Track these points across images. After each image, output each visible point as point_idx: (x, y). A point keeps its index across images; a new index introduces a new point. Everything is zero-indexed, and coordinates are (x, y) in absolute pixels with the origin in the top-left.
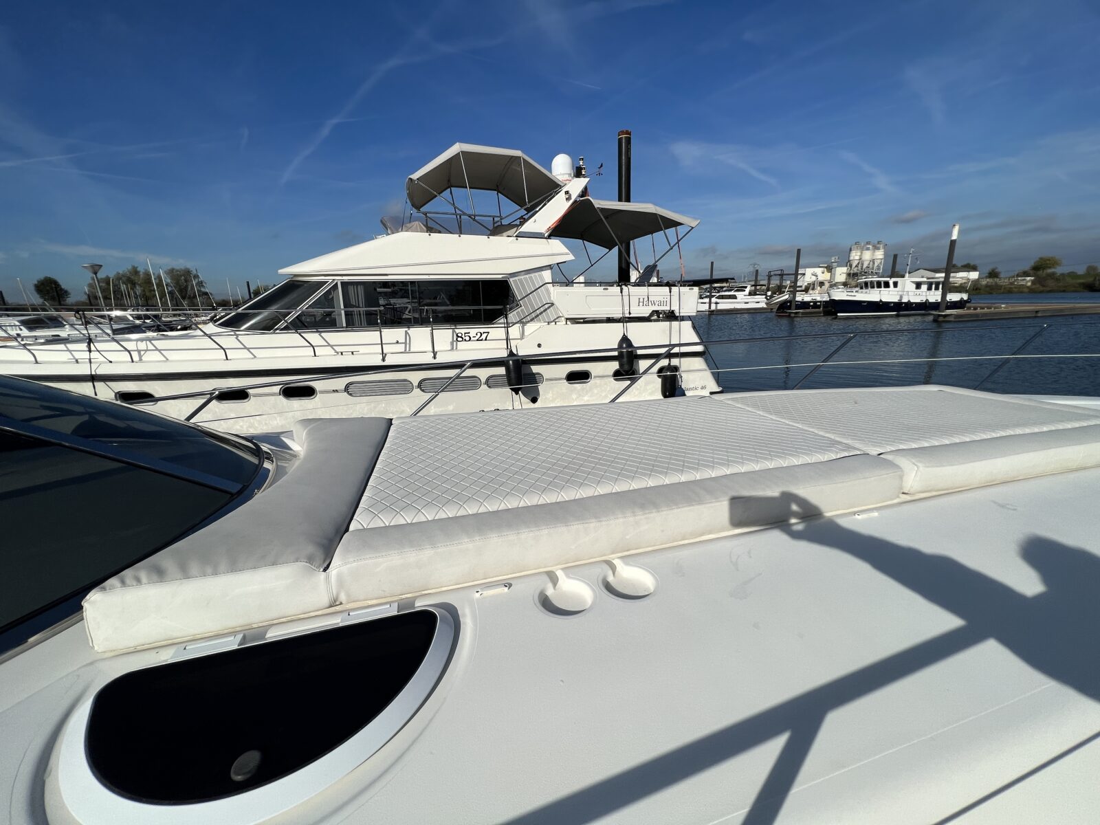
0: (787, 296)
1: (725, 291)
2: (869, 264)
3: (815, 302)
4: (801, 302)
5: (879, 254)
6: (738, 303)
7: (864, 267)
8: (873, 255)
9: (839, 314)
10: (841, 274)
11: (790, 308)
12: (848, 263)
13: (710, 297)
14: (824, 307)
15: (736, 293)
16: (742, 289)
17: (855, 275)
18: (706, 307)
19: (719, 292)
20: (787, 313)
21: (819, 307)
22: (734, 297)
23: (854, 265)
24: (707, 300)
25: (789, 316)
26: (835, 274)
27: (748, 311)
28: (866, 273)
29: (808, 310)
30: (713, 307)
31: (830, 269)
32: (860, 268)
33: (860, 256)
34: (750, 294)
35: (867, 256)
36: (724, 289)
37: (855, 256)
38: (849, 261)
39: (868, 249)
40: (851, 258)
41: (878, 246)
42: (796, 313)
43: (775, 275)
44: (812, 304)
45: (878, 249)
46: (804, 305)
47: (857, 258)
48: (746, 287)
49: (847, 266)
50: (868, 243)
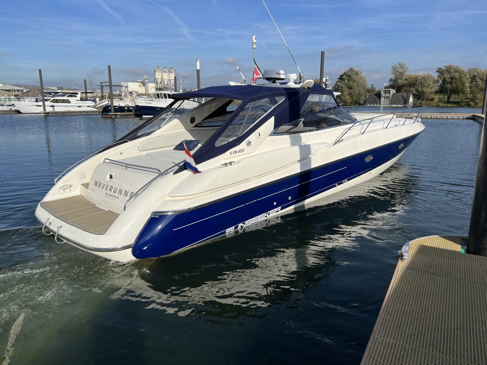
0: (107, 102)
1: (59, 96)
2: (168, 82)
3: (129, 107)
4: (119, 107)
5: (172, 76)
6: (72, 106)
7: (165, 84)
8: (169, 76)
9: (143, 116)
10: (152, 88)
11: (110, 111)
12: (155, 81)
13: (44, 101)
14: (135, 111)
15: (69, 98)
16: (74, 95)
17: (160, 89)
18: (41, 109)
19: (54, 96)
20: (109, 115)
21: (131, 111)
22: (68, 102)
23: (159, 83)
24: (41, 103)
25: (111, 118)
26: (148, 88)
27: (81, 113)
28: (167, 88)
29: (124, 113)
30: (49, 109)
31: (144, 84)
32: (163, 84)
33: (162, 76)
34: (82, 99)
35: (166, 76)
36: (59, 94)
37: (158, 75)
38: (155, 79)
39: (165, 72)
40: (156, 77)
41: (171, 70)
42: (116, 115)
43: (106, 86)
44: (126, 108)
45: (171, 72)
46: (121, 109)
47: (160, 77)
48: (77, 94)
49: (154, 83)
50: (165, 68)
